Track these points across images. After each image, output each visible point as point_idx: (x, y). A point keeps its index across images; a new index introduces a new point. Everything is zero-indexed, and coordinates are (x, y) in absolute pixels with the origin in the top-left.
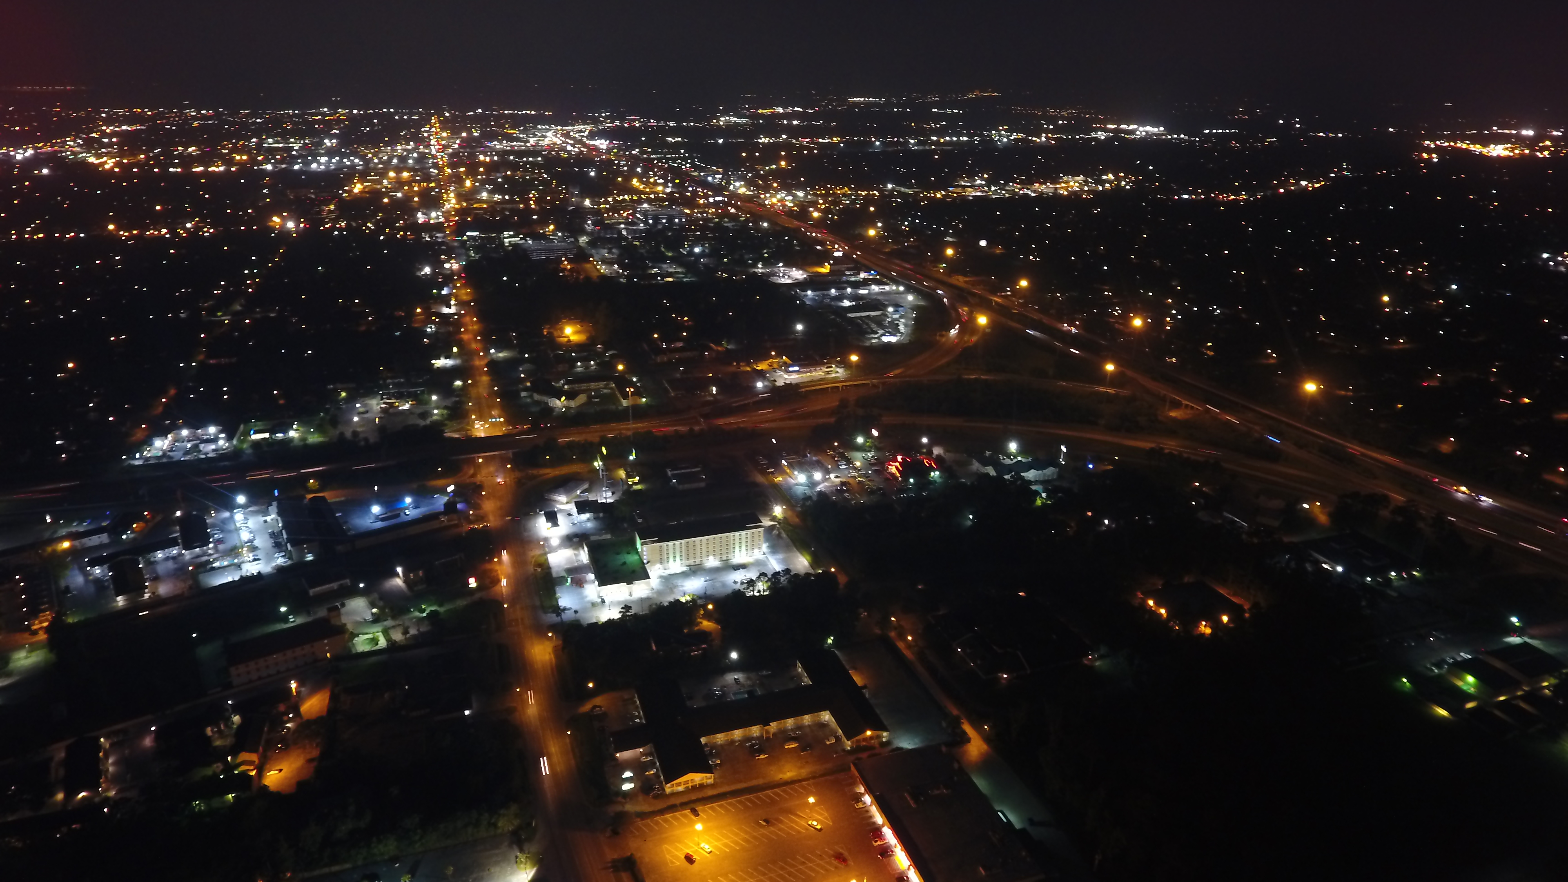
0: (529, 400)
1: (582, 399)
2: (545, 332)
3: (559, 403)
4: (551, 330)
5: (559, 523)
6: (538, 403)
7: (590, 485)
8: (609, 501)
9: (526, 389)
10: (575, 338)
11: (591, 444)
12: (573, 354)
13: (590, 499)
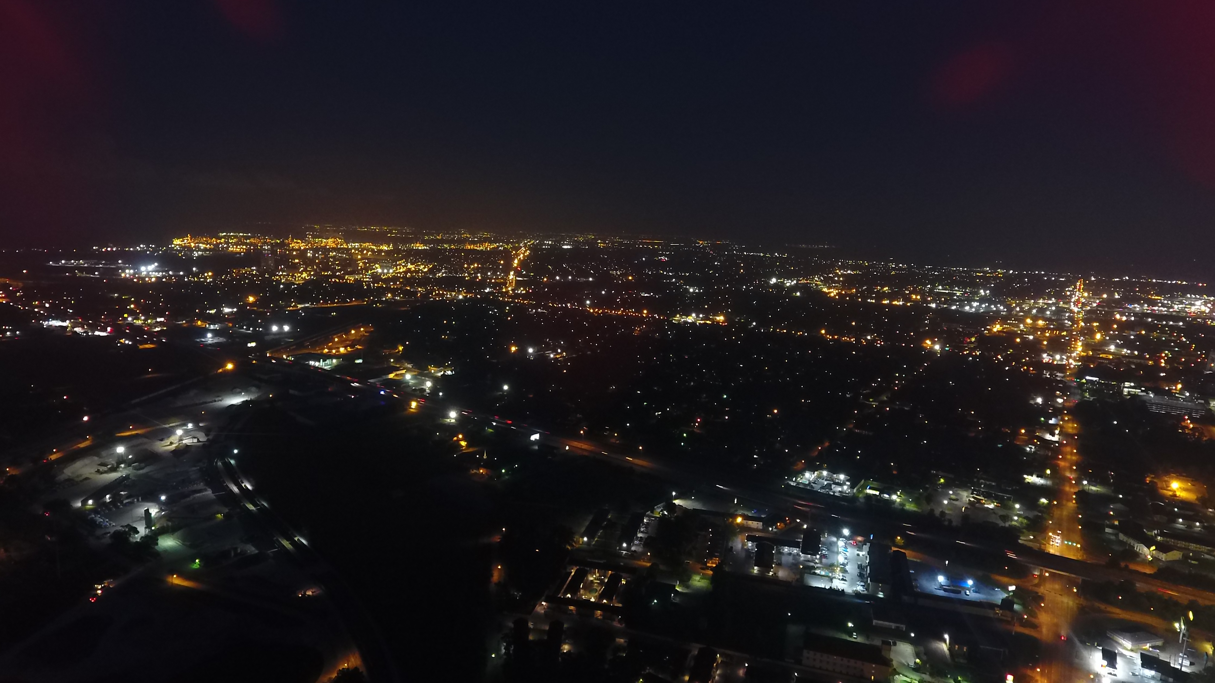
0: (1113, 537)
1: (1175, 555)
2: (1148, 480)
3: (1148, 552)
4: (1155, 480)
5: (1117, 666)
6: (1122, 543)
7: (1164, 643)
8: (1184, 669)
9: (1113, 527)
10: (1182, 494)
11: (1176, 604)
12: (1176, 509)
13: (1161, 658)
